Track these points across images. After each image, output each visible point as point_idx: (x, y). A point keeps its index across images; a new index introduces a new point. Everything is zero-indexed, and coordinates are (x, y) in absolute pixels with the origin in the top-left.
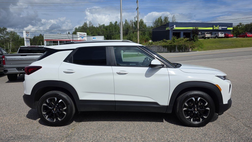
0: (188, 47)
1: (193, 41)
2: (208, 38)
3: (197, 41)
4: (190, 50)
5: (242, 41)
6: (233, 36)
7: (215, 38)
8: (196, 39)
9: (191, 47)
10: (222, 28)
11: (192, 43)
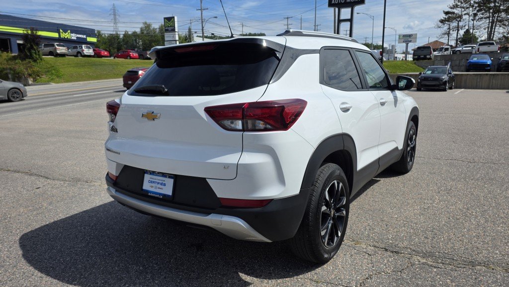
0: (24, 75)
1: (30, 60)
2: (63, 55)
3: (41, 60)
4: (30, 82)
5: (127, 66)
6: (109, 55)
7: (76, 56)
8: (37, 56)
9: (30, 75)
10: (77, 37)
11: (29, 65)
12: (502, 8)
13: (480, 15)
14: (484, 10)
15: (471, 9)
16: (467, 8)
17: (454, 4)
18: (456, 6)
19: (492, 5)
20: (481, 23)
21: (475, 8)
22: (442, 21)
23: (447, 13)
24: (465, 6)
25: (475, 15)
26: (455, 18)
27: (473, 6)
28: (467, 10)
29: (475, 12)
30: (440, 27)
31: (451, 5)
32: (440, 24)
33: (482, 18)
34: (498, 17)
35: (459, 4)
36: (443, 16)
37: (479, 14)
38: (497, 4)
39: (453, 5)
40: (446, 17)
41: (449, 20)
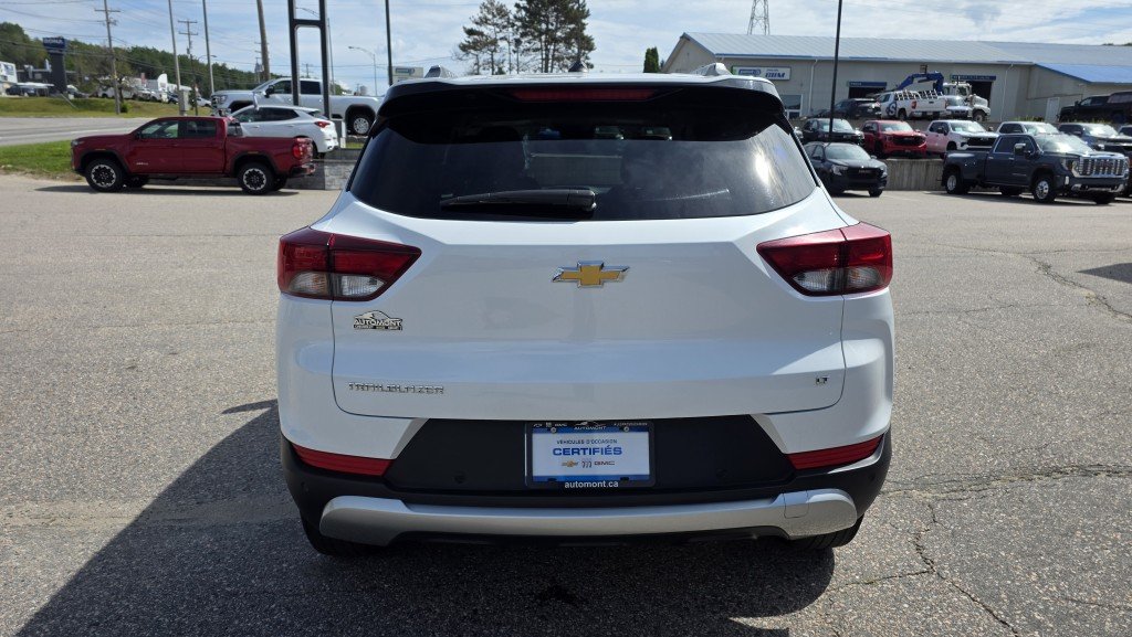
12: (559, 34)
13: (525, 45)
14: (532, 34)
15: (510, 29)
16: (504, 27)
17: (481, 15)
18: (484, 21)
19: (544, 26)
20: (528, 58)
21: (517, 30)
22: (464, 48)
23: (470, 32)
24: (500, 22)
25: (518, 42)
26: (486, 44)
27: (513, 25)
28: (504, 31)
29: (518, 37)
30: (461, 59)
31: (477, 17)
32: (462, 53)
33: (528, 50)
34: (554, 50)
35: (490, 17)
36: (464, 38)
37: (523, 40)
38: (550, 27)
39: (480, 18)
40: (471, 40)
41: (475, 46)
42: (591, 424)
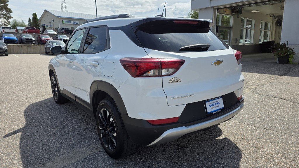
42: (215, 98)
